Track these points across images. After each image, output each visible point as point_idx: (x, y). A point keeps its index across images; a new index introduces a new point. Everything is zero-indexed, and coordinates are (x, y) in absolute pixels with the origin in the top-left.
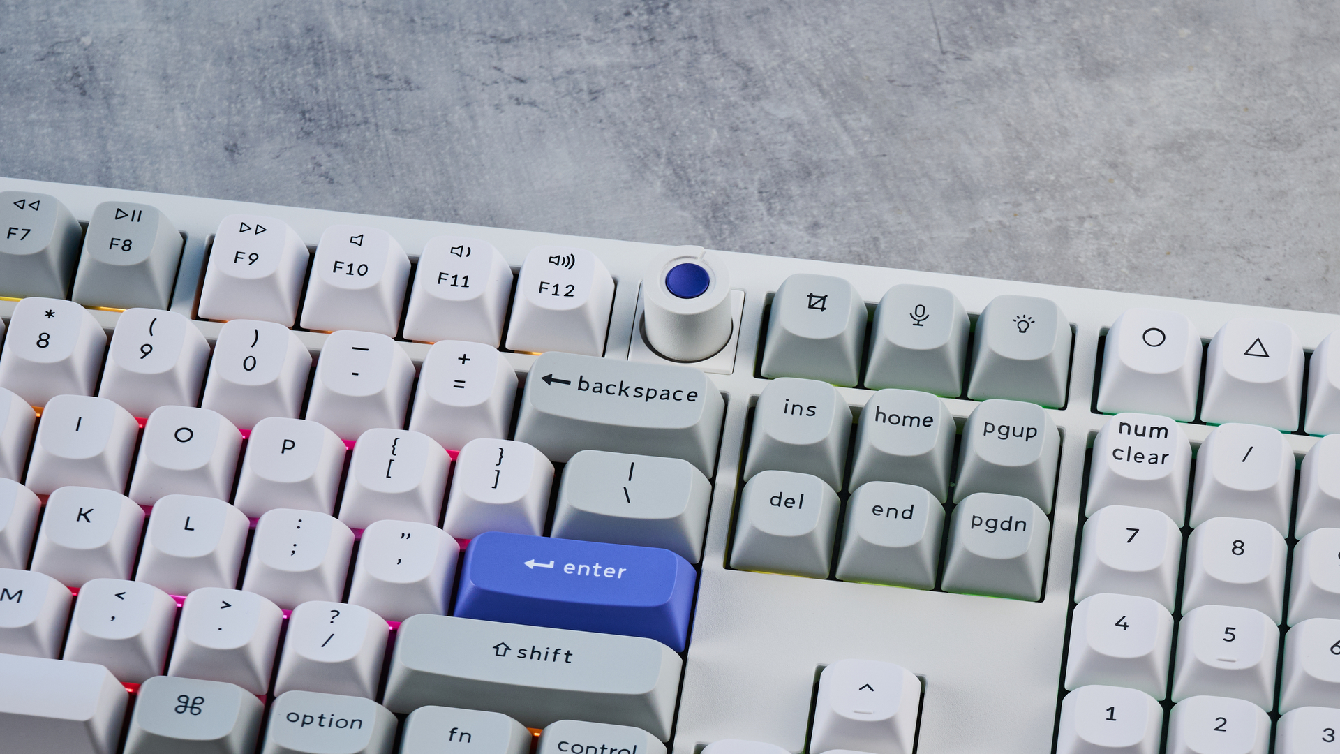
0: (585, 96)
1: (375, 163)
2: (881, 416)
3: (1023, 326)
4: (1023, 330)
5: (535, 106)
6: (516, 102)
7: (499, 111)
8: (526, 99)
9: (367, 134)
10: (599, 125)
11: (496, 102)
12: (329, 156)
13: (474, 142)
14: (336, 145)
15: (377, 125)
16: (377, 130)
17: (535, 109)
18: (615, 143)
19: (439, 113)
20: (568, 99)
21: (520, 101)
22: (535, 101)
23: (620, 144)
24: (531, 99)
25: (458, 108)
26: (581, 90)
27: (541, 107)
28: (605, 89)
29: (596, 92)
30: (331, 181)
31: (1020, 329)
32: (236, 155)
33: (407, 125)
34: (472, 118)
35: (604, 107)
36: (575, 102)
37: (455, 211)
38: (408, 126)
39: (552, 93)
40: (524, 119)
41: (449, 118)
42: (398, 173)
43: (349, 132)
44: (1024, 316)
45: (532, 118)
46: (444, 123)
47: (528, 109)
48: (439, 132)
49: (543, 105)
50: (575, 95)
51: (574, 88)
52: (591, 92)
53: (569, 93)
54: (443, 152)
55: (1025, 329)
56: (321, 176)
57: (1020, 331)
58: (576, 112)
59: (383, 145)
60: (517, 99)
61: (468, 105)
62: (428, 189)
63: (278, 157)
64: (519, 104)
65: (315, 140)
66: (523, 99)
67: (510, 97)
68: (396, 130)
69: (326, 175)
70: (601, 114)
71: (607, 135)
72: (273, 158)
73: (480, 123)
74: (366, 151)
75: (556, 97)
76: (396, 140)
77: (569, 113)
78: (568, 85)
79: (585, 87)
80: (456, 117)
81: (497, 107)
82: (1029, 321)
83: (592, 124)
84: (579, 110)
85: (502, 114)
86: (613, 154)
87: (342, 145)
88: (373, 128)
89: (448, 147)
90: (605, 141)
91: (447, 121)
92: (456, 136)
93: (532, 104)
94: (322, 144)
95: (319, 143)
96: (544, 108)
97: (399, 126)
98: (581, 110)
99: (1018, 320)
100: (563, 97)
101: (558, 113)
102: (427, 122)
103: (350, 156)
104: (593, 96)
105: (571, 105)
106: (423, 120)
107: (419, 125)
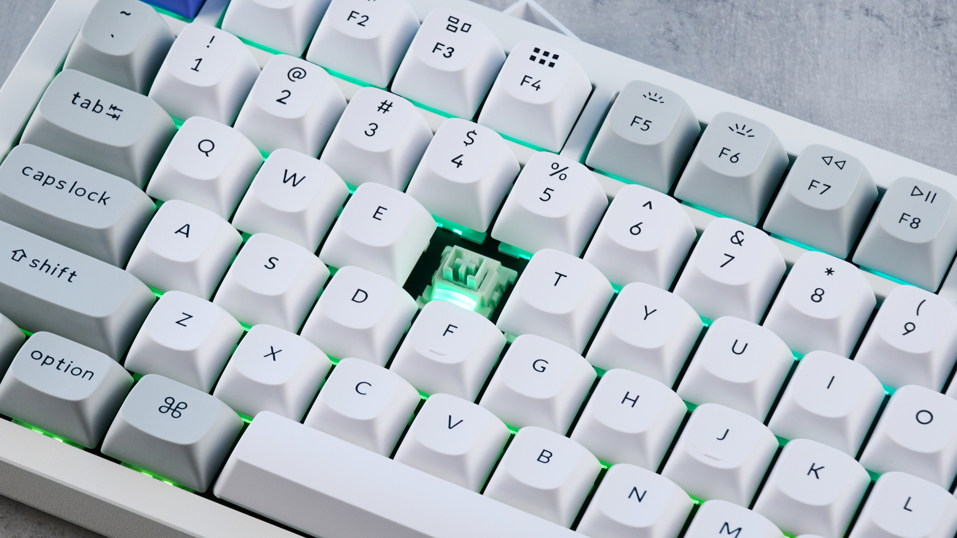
0: (930, 21)
1: (721, 41)
5: (882, 20)
6: (865, 12)
7: (848, 17)
8: (875, 12)
9: (722, 11)
10: (934, 51)
11: (847, 8)
12: (682, 24)
13: (816, 41)
14: (691, 16)
15: (733, 5)
16: (732, 10)
17: (881, 22)
18: (944, 72)
19: (793, 7)
20: (914, 20)
21: (870, 12)
22: (882, 15)
23: (949, 74)
24: (879, 12)
25: (811, 5)
26: (928, 15)
27: (887, 21)
28: (950, 18)
29: (941, 19)
30: (677, 48)
32: (599, 4)
33: (760, 11)
34: (821, 18)
35: (944, 35)
36: (919, 25)
37: (780, 101)
38: (761, 13)
39: (900, 11)
40: (867, 30)
41: (800, 15)
42: (738, 54)
43: (706, 6)
45: (875, 30)
46: (794, 17)
47: (874, 21)
48: (787, 25)
49: (889, 20)
50: (920, 18)
51: (922, 11)
52: (936, 19)
53: (916, 15)
54: (785, 44)
56: (669, 41)
58: (917, 34)
59: (733, 25)
60: (867, 10)
61: (821, 5)
62: (761, 76)
63: (635, 14)
64: (867, 15)
65: (673, 7)
66: (872, 11)
67: (861, 7)
68: (749, 14)
69: (673, 41)
70: (940, 41)
71: (939, 62)
72: (631, 15)
73: (827, 25)
74: (716, 27)
75: (903, 16)
76: (747, 23)
77: (910, 34)
78: (918, 7)
79: (932, 13)
80: (807, 14)
81: (847, 13)
83: (928, 49)
84: (920, 33)
85: (850, 21)
86: (939, 81)
87: (696, 17)
88: (729, 7)
89: (791, 40)
90: (935, 68)
91: (797, 16)
92: (802, 31)
93: (880, 17)
94: (679, 12)
95: (676, 10)
96: (889, 23)
97: (753, 11)
98: (922, 33)
100: (909, 17)
101: (900, 31)
102: (779, 13)
103: (701, 28)
104: (937, 23)
105: (914, 26)
106: (776, 10)
107: (771, 13)
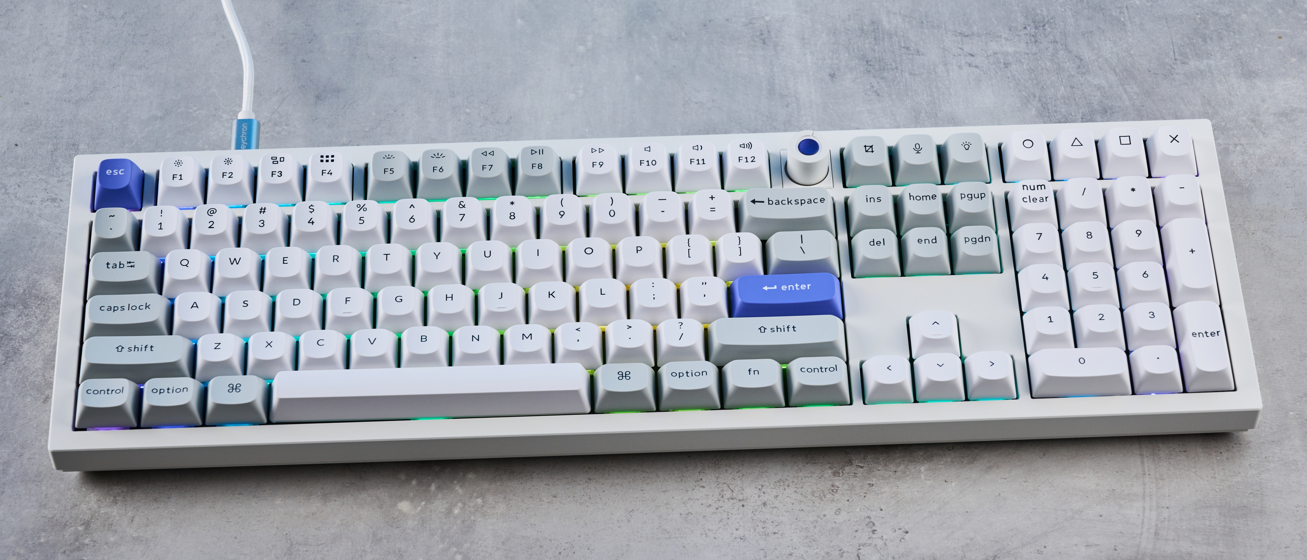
0: (1002, 66)
1: (900, 88)
7: (960, 69)
8: (974, 64)
9: (897, 74)
10: (1007, 80)
11: (959, 64)
12: (878, 83)
13: (947, 82)
14: (882, 78)
15: (902, 71)
16: (902, 73)
17: (977, 69)
18: (1014, 89)
19: (932, 67)
20: (994, 66)
23: (1017, 90)
24: (976, 64)
25: (941, 66)
26: (1000, 62)
28: (1012, 63)
29: (1008, 64)
30: (878, 95)
32: (834, 79)
34: (947, 71)
35: (1011, 71)
36: (997, 68)
37: (936, 114)
38: (917, 72)
39: (986, 62)
40: (972, 74)
41: (936, 70)
42: (910, 94)
43: (888, 73)
45: (976, 73)
46: (934, 72)
47: (974, 69)
48: (931, 76)
50: (997, 64)
51: (997, 61)
52: (1005, 64)
53: (994, 63)
54: (932, 86)
56: (874, 92)
58: (997, 72)
59: (904, 80)
60: (969, 64)
61: (946, 64)
62: (924, 103)
63: (854, 81)
64: (970, 66)
65: (872, 75)
66: (972, 64)
67: (966, 63)
69: (876, 92)
70: (1009, 74)
71: (1011, 85)
73: (951, 74)
74: (896, 82)
75: (988, 65)
76: (911, 79)
77: (994, 73)
78: (994, 59)
79: (1002, 61)
80: (940, 70)
81: (960, 67)
83: (1004, 79)
85: (962, 71)
86: (1013, 94)
87: (885, 79)
88: (900, 71)
89: (935, 84)
90: (1010, 88)
92: (939, 79)
93: (976, 67)
95: (874, 76)
96: (982, 69)
97: (912, 72)
98: (1000, 72)
100: (991, 65)
101: (988, 72)
102: (926, 71)
103: (888, 83)
104: (1006, 66)
105: (995, 69)
106: (924, 70)
107: (922, 72)
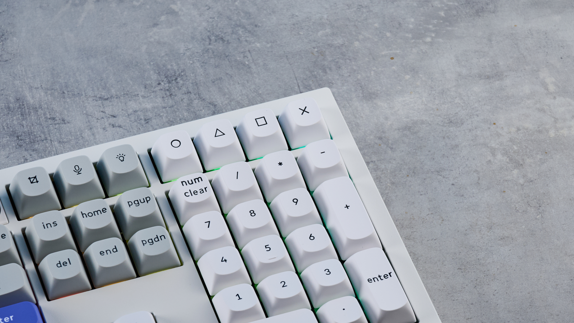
2: (84, 215)
3: (122, 158)
4: (122, 160)
31: (121, 160)
44: (120, 155)
55: (123, 159)
57: (122, 161)
82: (123, 156)
99: (118, 157)
